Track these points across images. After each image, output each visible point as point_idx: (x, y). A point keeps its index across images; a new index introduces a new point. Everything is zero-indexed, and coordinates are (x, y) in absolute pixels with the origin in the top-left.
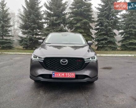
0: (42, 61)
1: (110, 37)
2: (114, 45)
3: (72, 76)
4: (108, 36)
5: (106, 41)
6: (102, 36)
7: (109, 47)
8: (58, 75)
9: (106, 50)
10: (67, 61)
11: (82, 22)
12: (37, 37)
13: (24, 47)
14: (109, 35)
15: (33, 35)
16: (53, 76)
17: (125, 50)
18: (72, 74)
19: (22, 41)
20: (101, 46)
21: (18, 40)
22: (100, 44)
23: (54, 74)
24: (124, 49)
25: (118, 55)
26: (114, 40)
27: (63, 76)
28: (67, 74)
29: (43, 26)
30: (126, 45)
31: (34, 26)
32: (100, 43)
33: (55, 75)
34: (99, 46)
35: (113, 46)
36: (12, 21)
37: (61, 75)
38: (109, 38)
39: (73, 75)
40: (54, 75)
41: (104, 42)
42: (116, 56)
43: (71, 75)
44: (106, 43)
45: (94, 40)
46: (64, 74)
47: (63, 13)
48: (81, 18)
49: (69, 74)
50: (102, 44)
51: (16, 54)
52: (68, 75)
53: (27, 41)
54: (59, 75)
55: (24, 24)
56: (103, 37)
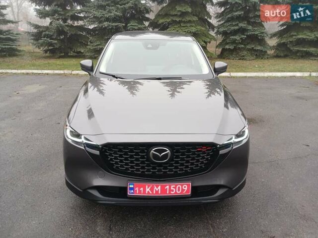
0: (97, 153)
1: (254, 24)
2: (260, 45)
3: (183, 190)
4: (249, 23)
5: (243, 36)
6: (234, 24)
7: (249, 50)
8: (145, 190)
9: (242, 58)
10: (168, 151)
12: (76, 24)
13: (46, 51)
14: (252, 20)
15: (65, 20)
16: (130, 193)
17: (285, 56)
18: (182, 186)
19: (39, 35)
20: (232, 47)
21: (29, 33)
22: (227, 44)
24: (282, 55)
25: (270, 74)
26: (262, 33)
27: (157, 192)
28: (170, 187)
30: (288, 46)
32: (228, 41)
33: (136, 189)
34: (227, 47)
35: (259, 48)
37: (152, 189)
38: (250, 27)
39: (186, 189)
41: (237, 38)
42: (267, 77)
43: (181, 188)
44: (243, 41)
45: (213, 31)
46: (159, 188)
49: (175, 188)
50: (234, 42)
51: (27, 74)
52: (170, 190)
53: (52, 36)
54: (148, 190)
56: (237, 25)
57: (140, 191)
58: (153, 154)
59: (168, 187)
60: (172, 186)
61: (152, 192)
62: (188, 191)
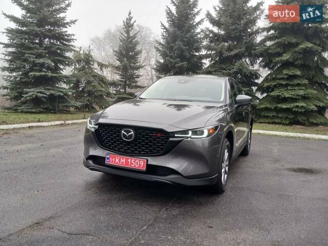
3: (140, 165)
8: (115, 160)
10: (132, 133)
11: (296, 49)
16: (107, 162)
18: (140, 161)
23: (108, 156)
27: (123, 163)
28: (131, 161)
29: (202, 63)
31: (181, 64)
33: (111, 159)
36: (155, 57)
37: (119, 160)
39: (142, 164)
40: (108, 158)
43: (138, 163)
46: (124, 160)
47: (249, 30)
48: (294, 41)
49: (135, 162)
52: (131, 163)
54: (117, 160)
55: (164, 62)
57: (112, 161)
58: (123, 134)
59: (130, 160)
60: (133, 160)
61: (120, 162)
62: (143, 166)
